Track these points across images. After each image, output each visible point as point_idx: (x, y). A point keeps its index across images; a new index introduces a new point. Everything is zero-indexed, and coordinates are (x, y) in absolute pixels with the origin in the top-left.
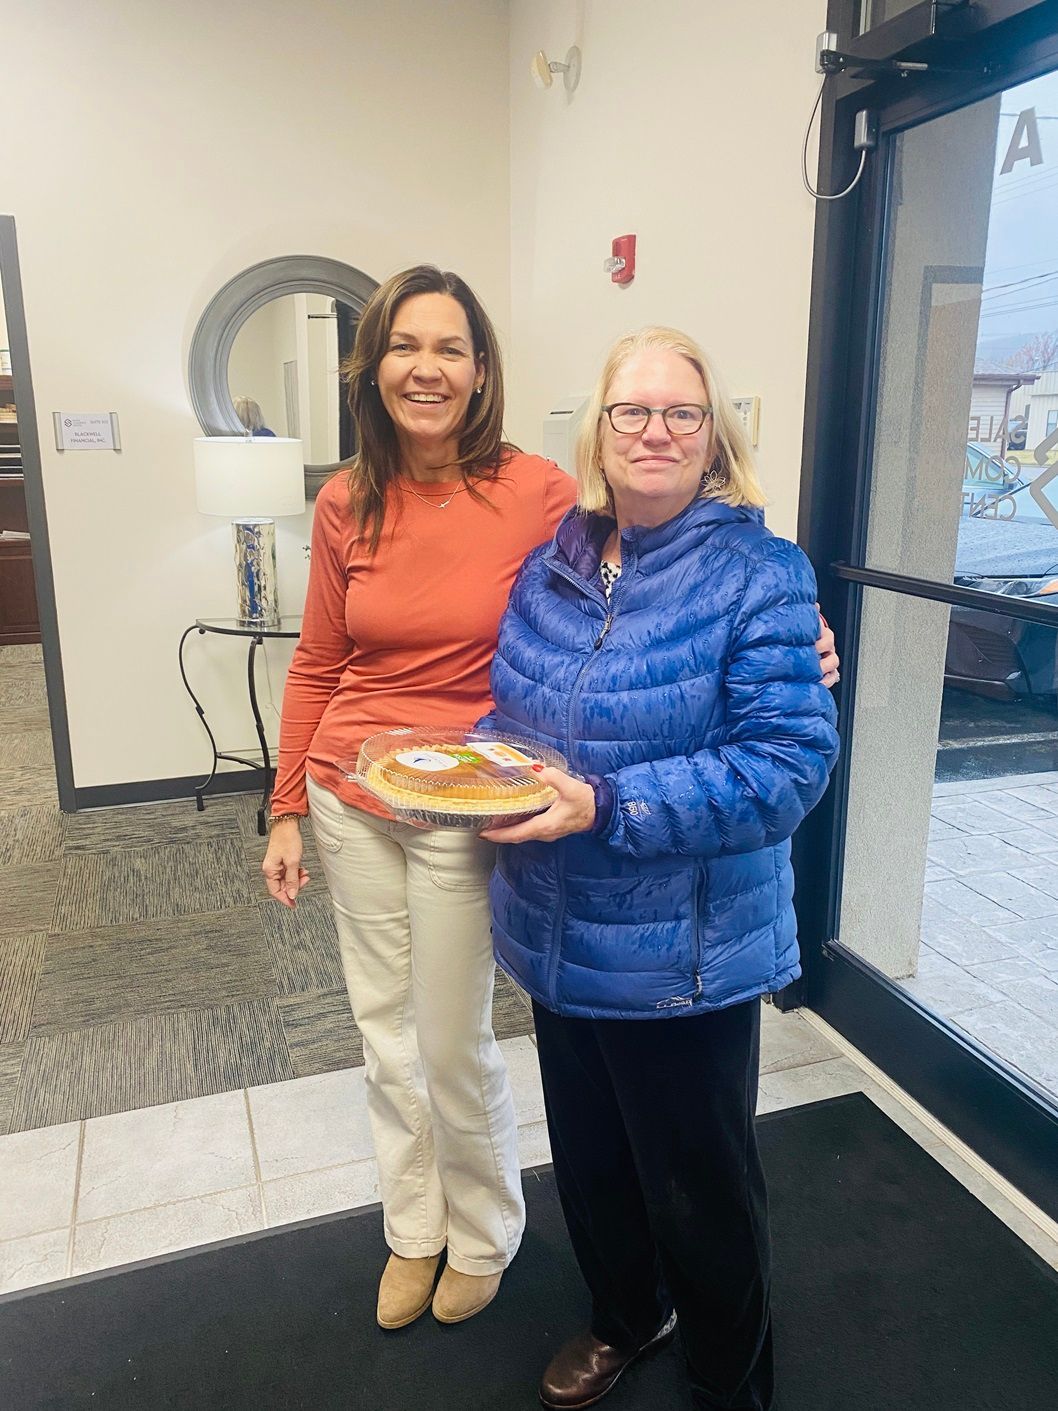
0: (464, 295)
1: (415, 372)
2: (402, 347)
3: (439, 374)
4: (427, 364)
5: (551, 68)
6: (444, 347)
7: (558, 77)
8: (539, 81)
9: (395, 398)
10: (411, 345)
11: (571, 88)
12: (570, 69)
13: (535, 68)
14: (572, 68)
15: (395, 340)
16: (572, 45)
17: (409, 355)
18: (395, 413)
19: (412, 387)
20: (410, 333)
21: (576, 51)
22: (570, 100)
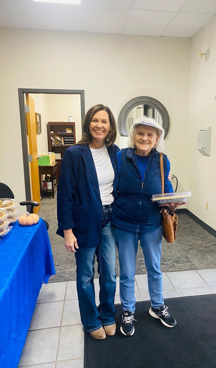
0: (109, 111)
1: (97, 126)
2: (94, 121)
3: (102, 127)
4: (100, 125)
5: (202, 54)
6: (104, 121)
7: (204, 56)
8: (200, 57)
9: (93, 131)
10: (97, 121)
11: (206, 59)
12: (206, 55)
13: (199, 54)
14: (207, 54)
15: (93, 119)
16: (207, 49)
17: (95, 123)
18: (92, 134)
19: (96, 129)
20: (96, 118)
21: (208, 51)
22: (206, 61)
